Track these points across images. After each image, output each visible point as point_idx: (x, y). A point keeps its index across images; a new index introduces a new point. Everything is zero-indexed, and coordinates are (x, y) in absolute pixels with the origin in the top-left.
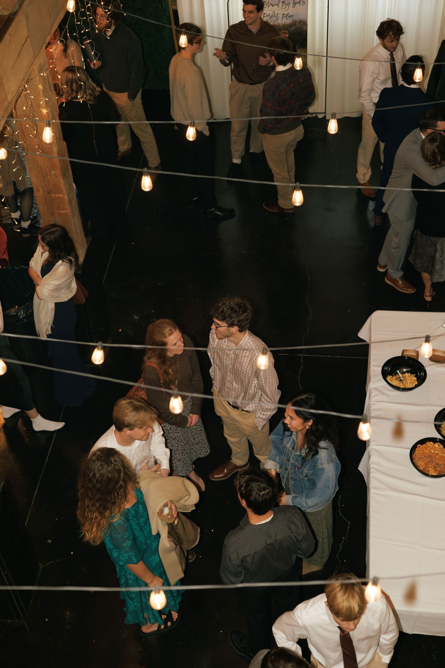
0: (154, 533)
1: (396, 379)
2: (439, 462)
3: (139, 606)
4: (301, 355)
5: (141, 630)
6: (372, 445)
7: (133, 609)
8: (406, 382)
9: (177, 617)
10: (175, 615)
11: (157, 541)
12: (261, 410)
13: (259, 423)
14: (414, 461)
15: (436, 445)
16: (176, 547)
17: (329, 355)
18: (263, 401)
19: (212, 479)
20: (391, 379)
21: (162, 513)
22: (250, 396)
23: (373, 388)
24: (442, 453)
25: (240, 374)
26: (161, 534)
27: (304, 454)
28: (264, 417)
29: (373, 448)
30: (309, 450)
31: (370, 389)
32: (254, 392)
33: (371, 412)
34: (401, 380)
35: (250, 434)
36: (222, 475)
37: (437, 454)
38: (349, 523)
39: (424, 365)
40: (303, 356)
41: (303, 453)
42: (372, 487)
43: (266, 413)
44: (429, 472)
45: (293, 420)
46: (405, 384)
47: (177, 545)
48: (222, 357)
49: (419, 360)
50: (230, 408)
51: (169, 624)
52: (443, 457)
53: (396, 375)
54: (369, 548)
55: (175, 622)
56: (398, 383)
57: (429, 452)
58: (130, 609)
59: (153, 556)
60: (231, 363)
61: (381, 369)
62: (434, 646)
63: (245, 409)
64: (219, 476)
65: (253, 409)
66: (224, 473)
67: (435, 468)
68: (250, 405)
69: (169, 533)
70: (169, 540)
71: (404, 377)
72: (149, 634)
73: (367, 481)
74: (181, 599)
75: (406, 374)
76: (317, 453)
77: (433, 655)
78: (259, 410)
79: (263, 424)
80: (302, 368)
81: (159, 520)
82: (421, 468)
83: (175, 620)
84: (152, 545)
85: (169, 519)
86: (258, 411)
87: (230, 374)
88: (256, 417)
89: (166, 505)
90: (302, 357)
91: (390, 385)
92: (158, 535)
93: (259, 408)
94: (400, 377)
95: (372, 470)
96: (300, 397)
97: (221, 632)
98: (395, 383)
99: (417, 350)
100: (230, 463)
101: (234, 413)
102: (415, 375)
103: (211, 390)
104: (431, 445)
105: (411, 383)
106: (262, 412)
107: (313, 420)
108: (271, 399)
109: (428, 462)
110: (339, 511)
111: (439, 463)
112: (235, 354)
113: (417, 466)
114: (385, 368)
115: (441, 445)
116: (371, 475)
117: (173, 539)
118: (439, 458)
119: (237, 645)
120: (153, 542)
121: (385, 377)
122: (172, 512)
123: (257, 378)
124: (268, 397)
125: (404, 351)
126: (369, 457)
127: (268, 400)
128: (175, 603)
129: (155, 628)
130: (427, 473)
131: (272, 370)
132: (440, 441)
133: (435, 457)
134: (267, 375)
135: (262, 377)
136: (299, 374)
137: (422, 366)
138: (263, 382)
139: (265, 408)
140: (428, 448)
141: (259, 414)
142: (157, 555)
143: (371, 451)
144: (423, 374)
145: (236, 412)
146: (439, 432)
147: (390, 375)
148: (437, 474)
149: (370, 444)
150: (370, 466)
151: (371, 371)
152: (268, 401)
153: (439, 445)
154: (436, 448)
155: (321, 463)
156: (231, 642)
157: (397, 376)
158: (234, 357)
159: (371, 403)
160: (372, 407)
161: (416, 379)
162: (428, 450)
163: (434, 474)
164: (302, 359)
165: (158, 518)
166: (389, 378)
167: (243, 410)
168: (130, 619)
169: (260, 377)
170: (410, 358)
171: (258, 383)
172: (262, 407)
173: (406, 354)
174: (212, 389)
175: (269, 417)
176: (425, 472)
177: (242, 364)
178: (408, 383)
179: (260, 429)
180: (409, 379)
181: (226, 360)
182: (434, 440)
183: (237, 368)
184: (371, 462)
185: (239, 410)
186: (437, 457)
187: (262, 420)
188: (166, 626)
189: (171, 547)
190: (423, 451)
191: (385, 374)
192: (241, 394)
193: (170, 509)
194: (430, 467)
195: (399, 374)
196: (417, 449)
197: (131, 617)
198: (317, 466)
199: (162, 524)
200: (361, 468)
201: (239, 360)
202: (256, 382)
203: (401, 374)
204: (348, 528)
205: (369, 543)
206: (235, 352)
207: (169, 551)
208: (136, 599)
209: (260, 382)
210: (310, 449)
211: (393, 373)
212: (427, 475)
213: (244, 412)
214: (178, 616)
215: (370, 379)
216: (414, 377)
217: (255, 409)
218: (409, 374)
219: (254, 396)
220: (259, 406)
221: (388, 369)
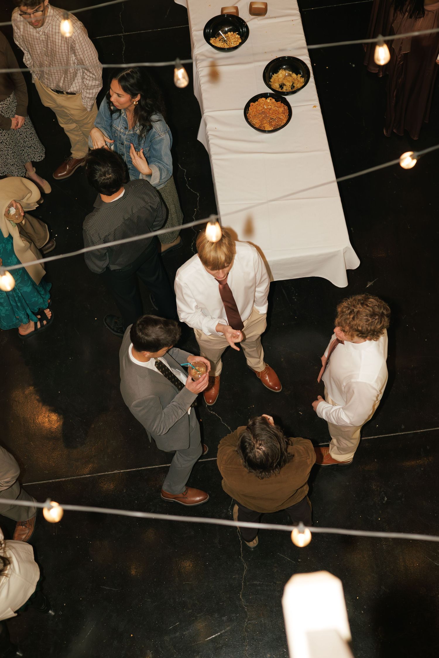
0: (6, 235)
1: (220, 40)
2: (273, 116)
3: (9, 309)
4: (121, 34)
5: (19, 334)
6: (206, 112)
7: (5, 314)
8: (229, 41)
9: (51, 315)
10: (49, 313)
11: (10, 243)
12: (86, 88)
13: (86, 104)
14: (249, 120)
15: (268, 100)
16: (31, 245)
17: (150, 30)
18: (86, 78)
19: (56, 178)
20: (215, 41)
21: (8, 214)
22: (71, 75)
23: (198, 54)
24: (275, 107)
25: (56, 54)
26: (12, 236)
27: (138, 132)
28: (91, 96)
29: (208, 116)
30: (142, 127)
31: (195, 56)
32: (74, 69)
33: (200, 79)
34: (225, 41)
35: (80, 119)
36: (66, 172)
37: (270, 109)
38: (198, 195)
39: (245, 20)
40: (123, 35)
41: (136, 130)
42: (212, 154)
43: (92, 91)
44: (265, 129)
45: (121, 97)
46: (229, 43)
47: (31, 243)
48: (33, 43)
49: (239, 16)
50: (54, 95)
51: (45, 322)
52: (276, 111)
53: (219, 36)
54: (220, 212)
55: (50, 319)
56: (222, 44)
57: (262, 108)
58: (2, 315)
59: (10, 258)
60: (44, 45)
61: (202, 32)
62: (294, 289)
63: (69, 91)
64: (63, 174)
65: (78, 89)
66: (67, 170)
67: (270, 123)
68: (74, 85)
69: (20, 233)
70: (22, 239)
71: (228, 37)
72: (28, 335)
73: (208, 149)
74: (50, 296)
75: (229, 33)
76: (151, 127)
77: (294, 298)
78: (84, 89)
79: (91, 104)
80: (124, 48)
81: (7, 221)
82: (257, 126)
83: (49, 318)
84: (7, 248)
85: (17, 219)
86: (83, 91)
87: (46, 58)
88: (82, 98)
89: (11, 206)
90: (123, 37)
91: (215, 48)
92: (10, 237)
93: (84, 87)
94: (224, 38)
95: (210, 137)
96: (125, 71)
97: (96, 319)
98: (220, 44)
99: (236, 5)
100: (71, 158)
101: (60, 99)
102: (238, 33)
103: (31, 81)
104: (263, 102)
105: (235, 41)
106: (87, 91)
107: (141, 95)
108: (93, 74)
109: (263, 118)
110: (187, 185)
111: (273, 118)
112: (45, 35)
113: (253, 125)
114: (207, 31)
115: (273, 99)
116: (209, 142)
117: (26, 238)
118: (272, 113)
119: (113, 328)
120: (7, 245)
121: (208, 41)
122: (19, 211)
123: (75, 53)
124: (90, 72)
125: (223, 9)
126: (206, 125)
127: (91, 75)
128: (44, 300)
129: (31, 329)
130: (263, 129)
131: (87, 40)
132: (271, 95)
133: (269, 112)
134: (84, 47)
135: (79, 51)
136: (123, 55)
137: (243, 21)
138: (82, 56)
139: (89, 85)
140: (261, 105)
141: (85, 94)
142: (14, 256)
143: (206, 118)
144: (245, 30)
145: (61, 98)
146: (269, 86)
147: (213, 38)
148: (273, 128)
149: (205, 112)
150: (208, 134)
151: (193, 37)
152: (91, 77)
153: (270, 100)
154: (269, 103)
155: (158, 134)
156: (107, 326)
157: (221, 37)
158: (45, 38)
159: (199, 70)
160: (200, 74)
161: (239, 37)
162: (261, 107)
163: (270, 129)
164: (122, 39)
165: (6, 220)
166: (212, 41)
167: (68, 93)
168: (5, 324)
169: (76, 51)
170: (230, 16)
171: (77, 59)
172: (86, 85)
173: (225, 11)
174: (33, 79)
175: (96, 95)
176: (261, 129)
177: (55, 42)
178: (232, 43)
179: (89, 110)
180: (233, 38)
181: (38, 44)
182: (265, 96)
183: (51, 48)
184: (208, 129)
185: (64, 94)
186: (271, 112)
187: (89, 100)
188: (42, 325)
189: (26, 246)
190: (256, 108)
191: (207, 37)
192: (61, 76)
193: (16, 208)
194: (265, 123)
195: (221, 35)
196: (251, 108)
197: (5, 322)
198: (154, 138)
199: (11, 225)
200: (200, 138)
201: (51, 39)
202: (74, 58)
203: (224, 35)
204: (198, 199)
205: (218, 208)
206: (44, 32)
207: (24, 250)
208: (6, 303)
209: (78, 57)
210: (144, 126)
211: (215, 34)
212: (264, 131)
213: (69, 96)
214: (52, 313)
215: (194, 45)
216: (237, 35)
217: (80, 88)
218: (232, 33)
219: (75, 74)
220: (83, 85)
221: (210, 31)
